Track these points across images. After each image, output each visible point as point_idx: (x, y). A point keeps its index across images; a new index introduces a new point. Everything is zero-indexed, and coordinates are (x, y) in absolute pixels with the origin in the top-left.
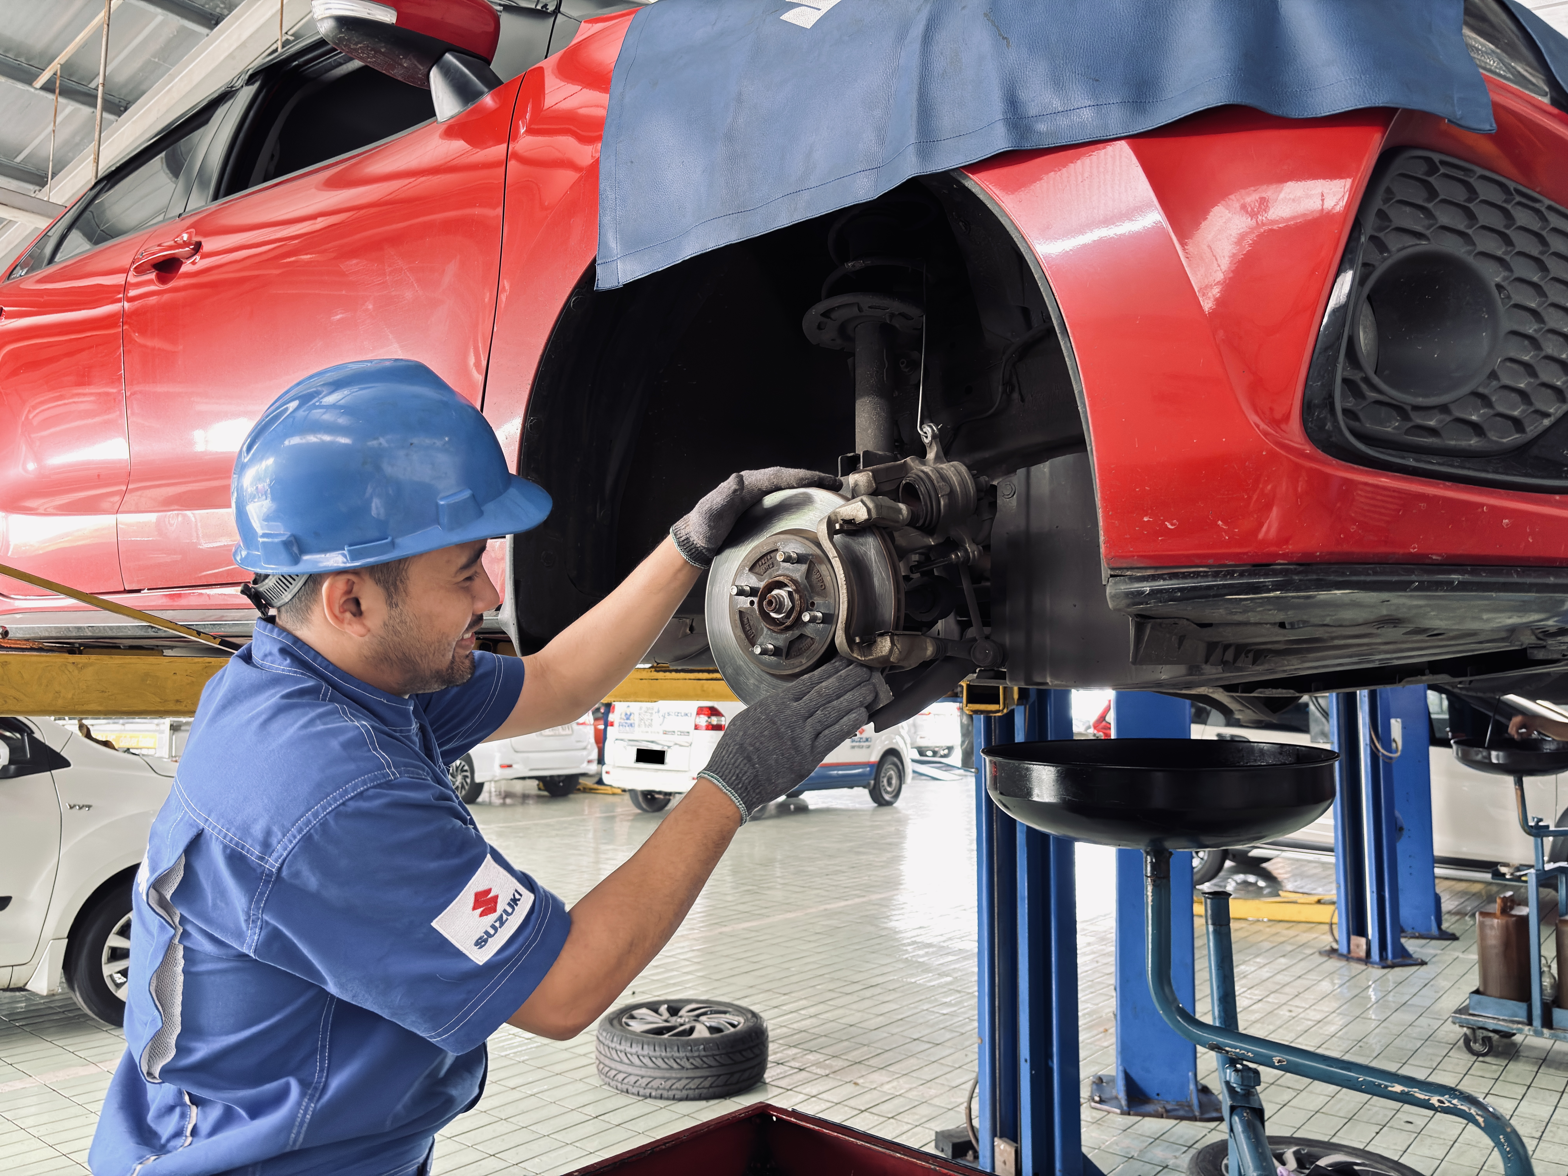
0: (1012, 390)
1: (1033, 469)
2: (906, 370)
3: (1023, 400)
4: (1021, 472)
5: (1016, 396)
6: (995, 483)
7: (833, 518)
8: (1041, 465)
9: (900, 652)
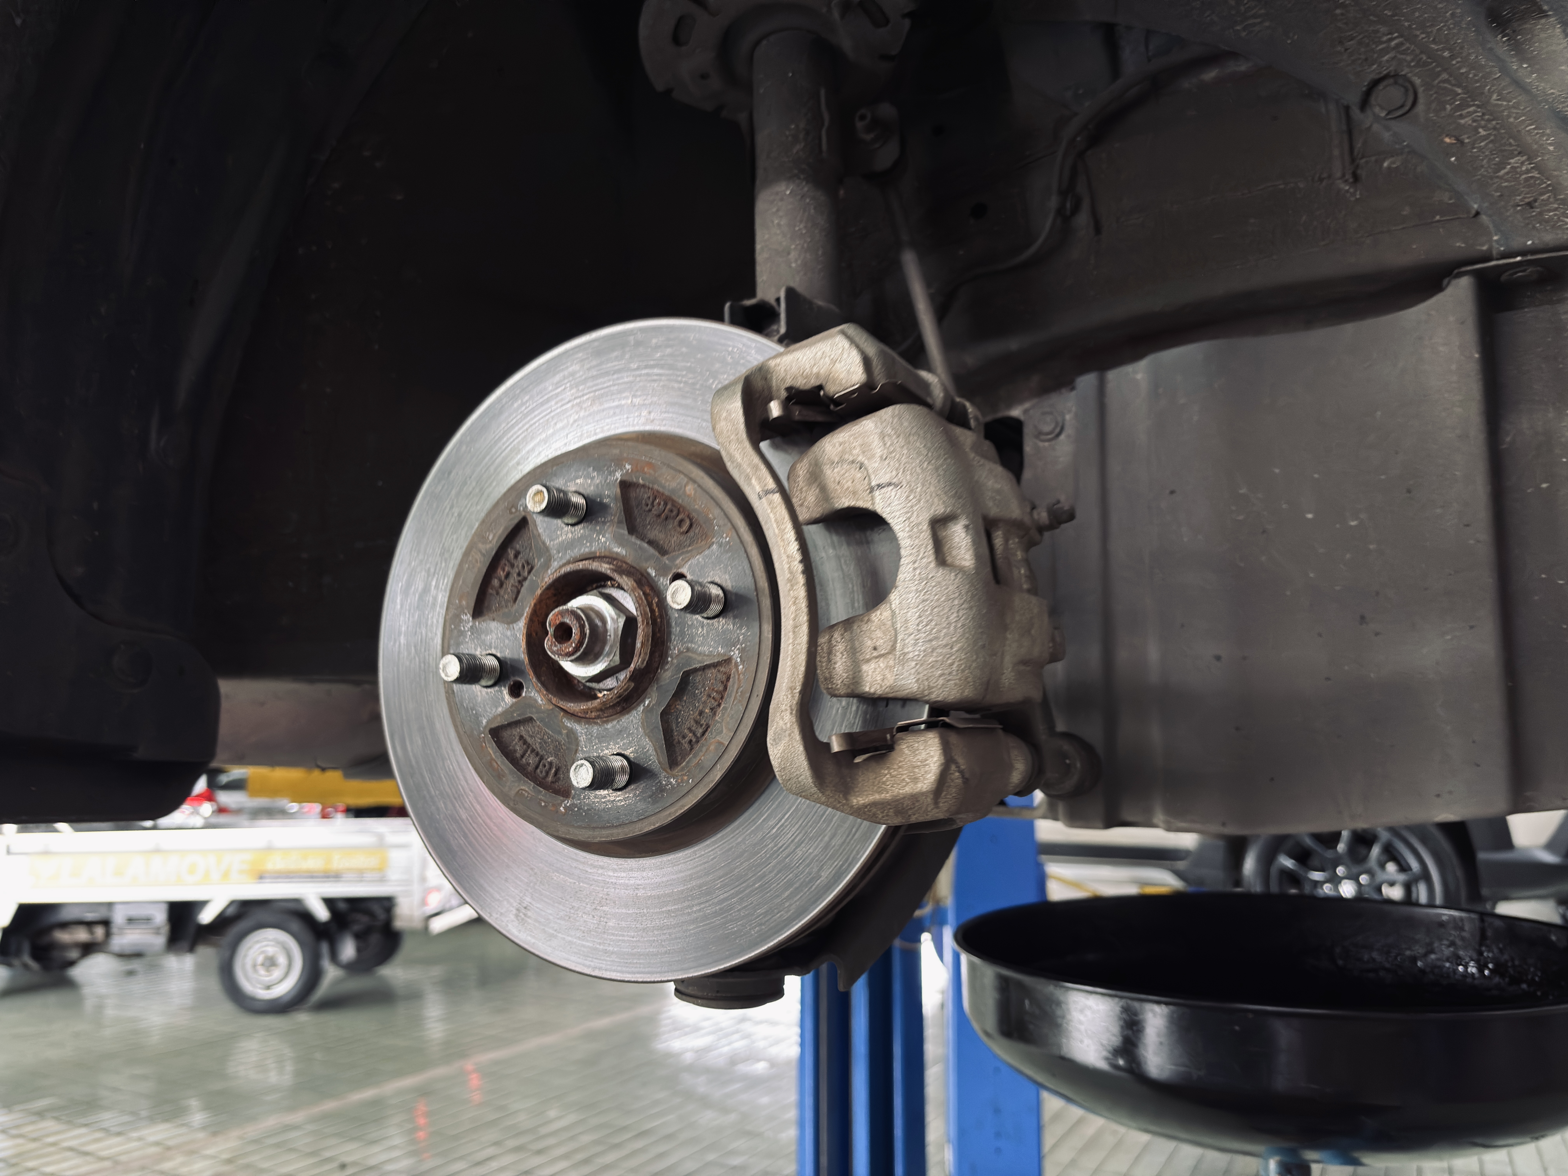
0: (1076, 209)
1: (1112, 375)
2: (869, 137)
3: (1098, 230)
4: (1087, 382)
5: (1083, 219)
6: (1016, 412)
7: (759, 384)
8: (1129, 369)
9: (966, 781)
